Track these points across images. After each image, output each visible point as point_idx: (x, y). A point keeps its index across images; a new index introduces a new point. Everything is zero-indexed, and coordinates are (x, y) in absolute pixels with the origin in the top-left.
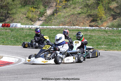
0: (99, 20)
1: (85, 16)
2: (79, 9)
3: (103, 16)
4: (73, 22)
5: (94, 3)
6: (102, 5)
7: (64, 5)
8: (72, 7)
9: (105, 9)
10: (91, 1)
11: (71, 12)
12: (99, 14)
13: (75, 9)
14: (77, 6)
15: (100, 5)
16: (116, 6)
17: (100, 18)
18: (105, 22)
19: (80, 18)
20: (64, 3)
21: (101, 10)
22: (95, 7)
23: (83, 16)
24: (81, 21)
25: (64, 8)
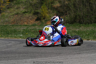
0: (42, 20)
1: (28, 16)
2: (22, 9)
3: (46, 16)
4: (17, 22)
5: (37, 3)
6: (46, 4)
7: (7, 5)
8: (15, 7)
9: (48, 9)
10: (34, 1)
11: (14, 12)
12: (43, 14)
13: (19, 9)
14: (21, 6)
15: (43, 4)
16: (59, 6)
17: (44, 17)
18: (49, 21)
19: (24, 18)
20: (8, 3)
21: (44, 10)
22: (39, 7)
23: (27, 16)
24: (25, 21)
25: (8, 8)
